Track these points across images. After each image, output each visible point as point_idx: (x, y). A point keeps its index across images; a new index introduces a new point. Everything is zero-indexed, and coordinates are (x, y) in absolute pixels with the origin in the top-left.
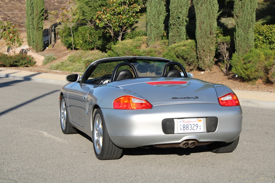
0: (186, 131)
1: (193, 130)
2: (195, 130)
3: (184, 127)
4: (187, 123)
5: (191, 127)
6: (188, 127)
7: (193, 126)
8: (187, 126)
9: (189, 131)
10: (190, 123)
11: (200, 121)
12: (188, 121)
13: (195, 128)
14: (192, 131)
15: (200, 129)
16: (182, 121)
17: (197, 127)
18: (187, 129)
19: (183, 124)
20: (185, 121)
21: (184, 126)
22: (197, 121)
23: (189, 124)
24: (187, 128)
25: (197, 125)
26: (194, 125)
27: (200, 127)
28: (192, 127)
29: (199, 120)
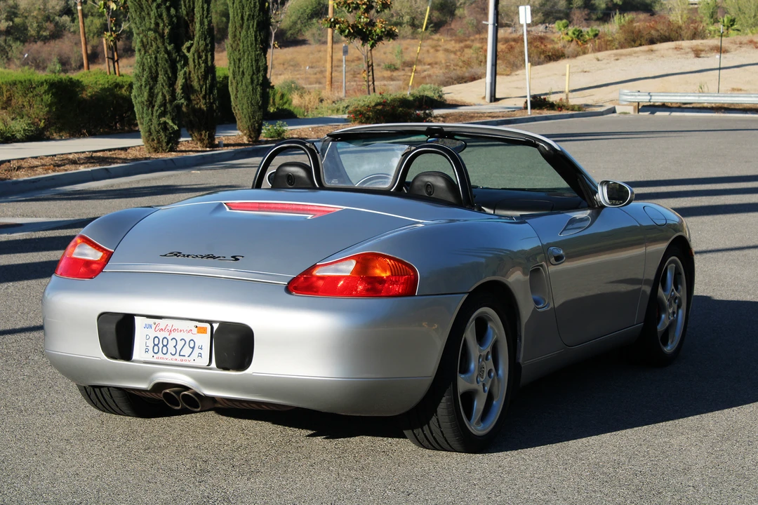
0: (160, 358)
1: (180, 355)
2: (186, 358)
3: (157, 345)
4: (166, 334)
5: (175, 347)
6: (166, 346)
7: (180, 344)
8: (165, 343)
9: (169, 359)
10: (174, 335)
11: (202, 330)
12: (168, 328)
13: (187, 351)
14: (178, 360)
15: (200, 355)
16: (154, 326)
17: (193, 348)
18: (165, 351)
19: (152, 333)
20: (160, 327)
21: (156, 343)
22: (195, 330)
23: (169, 338)
24: (165, 348)
25: (192, 342)
26: (183, 342)
27: (200, 351)
28: (179, 348)
29: (201, 328)
